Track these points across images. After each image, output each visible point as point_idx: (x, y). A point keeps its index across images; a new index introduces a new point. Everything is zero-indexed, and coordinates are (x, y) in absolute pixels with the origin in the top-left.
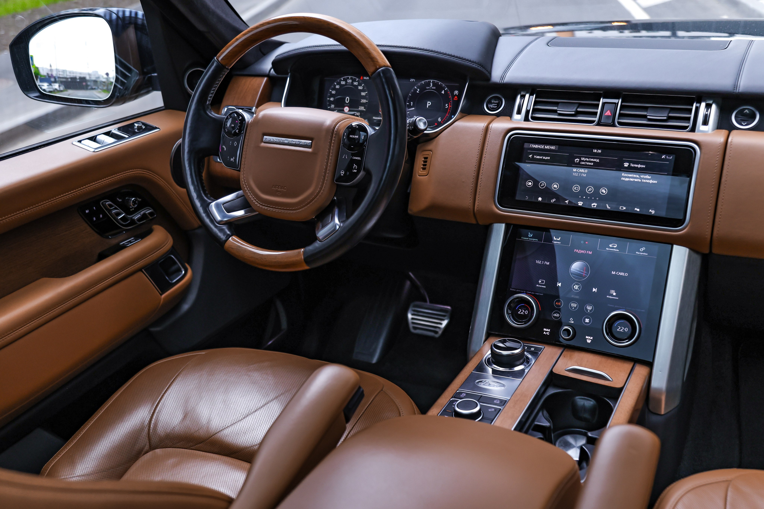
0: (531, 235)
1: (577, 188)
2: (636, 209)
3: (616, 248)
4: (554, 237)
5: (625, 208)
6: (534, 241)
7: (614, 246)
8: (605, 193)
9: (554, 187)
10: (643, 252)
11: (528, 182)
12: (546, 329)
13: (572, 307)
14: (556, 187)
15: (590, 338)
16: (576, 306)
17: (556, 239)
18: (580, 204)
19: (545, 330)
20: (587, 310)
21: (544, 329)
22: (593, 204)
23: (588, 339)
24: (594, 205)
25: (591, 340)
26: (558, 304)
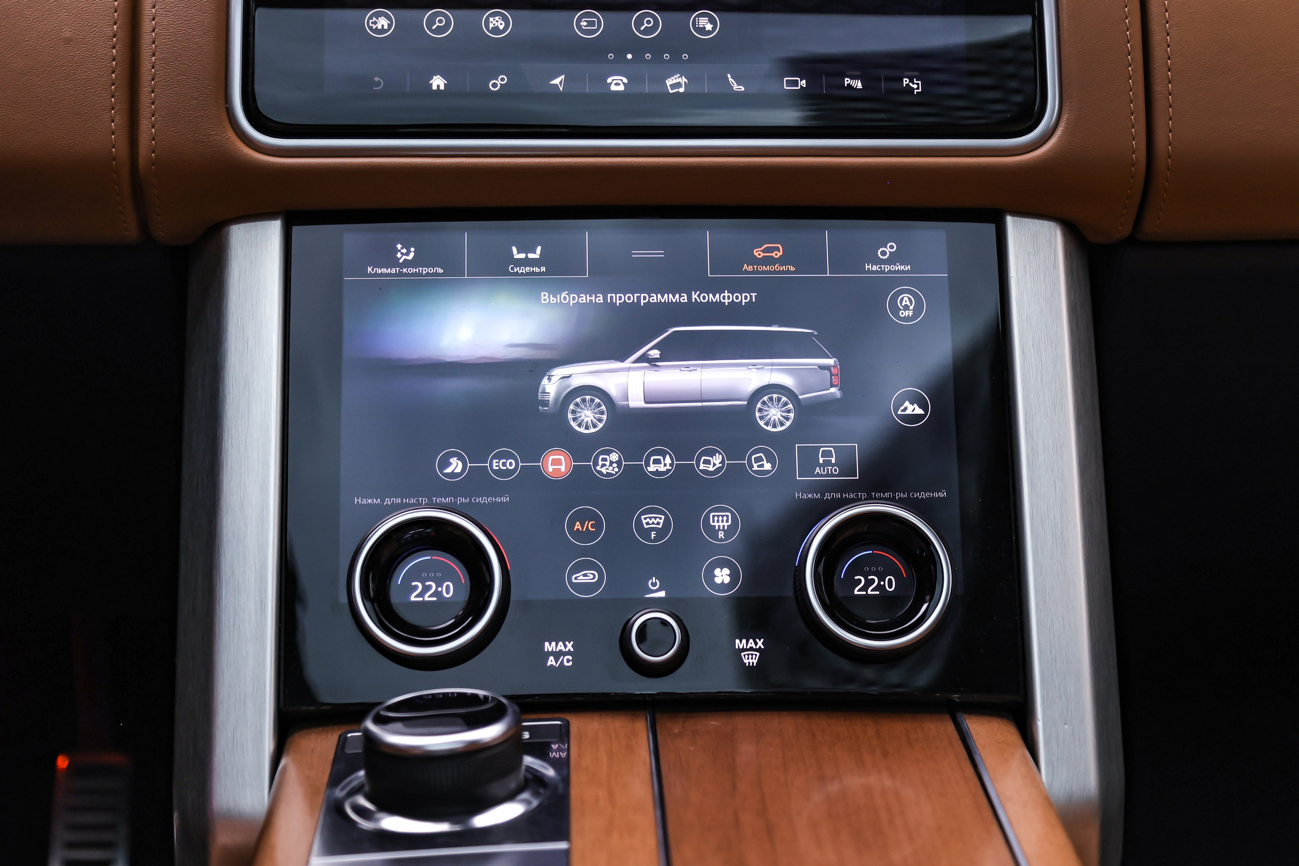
0: (407, 254)
1: (590, 24)
2: (847, 81)
3: (782, 261)
4: (514, 249)
5: (804, 82)
6: (428, 274)
7: (773, 254)
8: (709, 32)
9: (491, 25)
10: (892, 260)
11: (370, 18)
12: (554, 644)
13: (645, 533)
14: (501, 27)
15: (751, 643)
16: (662, 521)
17: (523, 256)
18: (617, 84)
19: (549, 647)
20: (713, 531)
21: (547, 644)
22: (669, 82)
23: (744, 650)
24: (676, 83)
25: (758, 654)
26: (582, 528)
